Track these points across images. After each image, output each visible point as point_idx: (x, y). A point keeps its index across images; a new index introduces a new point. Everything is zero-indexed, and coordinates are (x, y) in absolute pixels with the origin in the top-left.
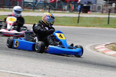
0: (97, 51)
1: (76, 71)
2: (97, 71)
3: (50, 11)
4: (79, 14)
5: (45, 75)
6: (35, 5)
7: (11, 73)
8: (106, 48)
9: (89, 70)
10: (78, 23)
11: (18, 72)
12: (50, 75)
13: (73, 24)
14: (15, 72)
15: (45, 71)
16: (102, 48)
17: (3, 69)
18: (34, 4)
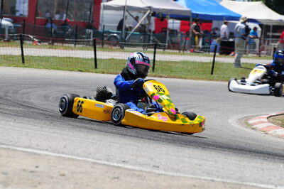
0: (253, 129)
1: (216, 161)
2: (256, 163)
3: (157, 50)
4: (214, 56)
5: (158, 167)
6: (126, 37)
7: (94, 163)
8: (269, 122)
9: (240, 161)
10: (212, 73)
11: (108, 161)
12: (168, 167)
13: (204, 77)
14: (102, 160)
15: (157, 161)
16: (261, 122)
17: (78, 155)
18: (124, 36)
